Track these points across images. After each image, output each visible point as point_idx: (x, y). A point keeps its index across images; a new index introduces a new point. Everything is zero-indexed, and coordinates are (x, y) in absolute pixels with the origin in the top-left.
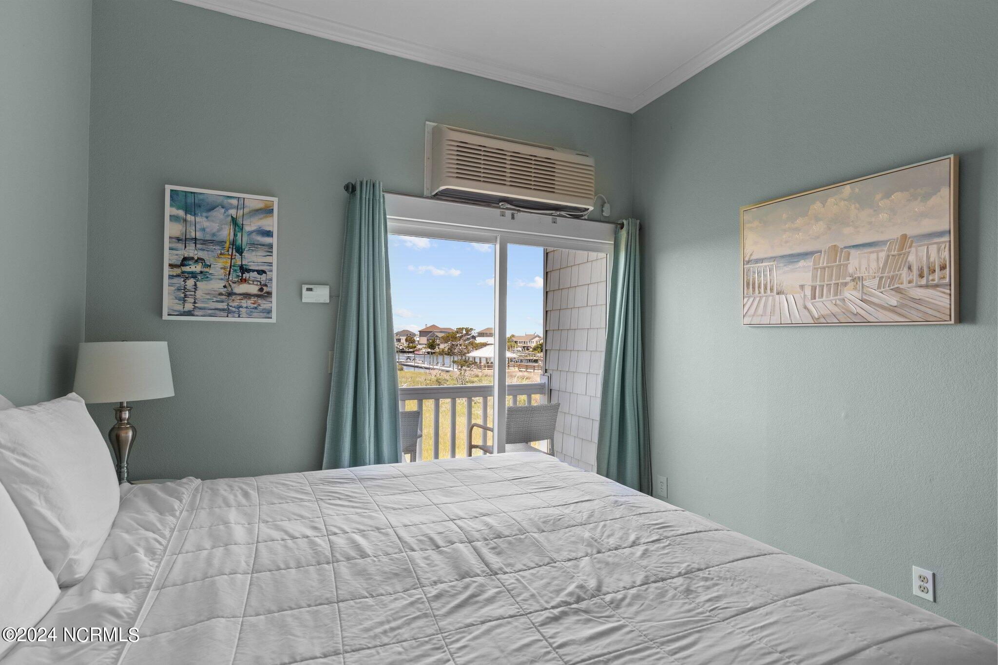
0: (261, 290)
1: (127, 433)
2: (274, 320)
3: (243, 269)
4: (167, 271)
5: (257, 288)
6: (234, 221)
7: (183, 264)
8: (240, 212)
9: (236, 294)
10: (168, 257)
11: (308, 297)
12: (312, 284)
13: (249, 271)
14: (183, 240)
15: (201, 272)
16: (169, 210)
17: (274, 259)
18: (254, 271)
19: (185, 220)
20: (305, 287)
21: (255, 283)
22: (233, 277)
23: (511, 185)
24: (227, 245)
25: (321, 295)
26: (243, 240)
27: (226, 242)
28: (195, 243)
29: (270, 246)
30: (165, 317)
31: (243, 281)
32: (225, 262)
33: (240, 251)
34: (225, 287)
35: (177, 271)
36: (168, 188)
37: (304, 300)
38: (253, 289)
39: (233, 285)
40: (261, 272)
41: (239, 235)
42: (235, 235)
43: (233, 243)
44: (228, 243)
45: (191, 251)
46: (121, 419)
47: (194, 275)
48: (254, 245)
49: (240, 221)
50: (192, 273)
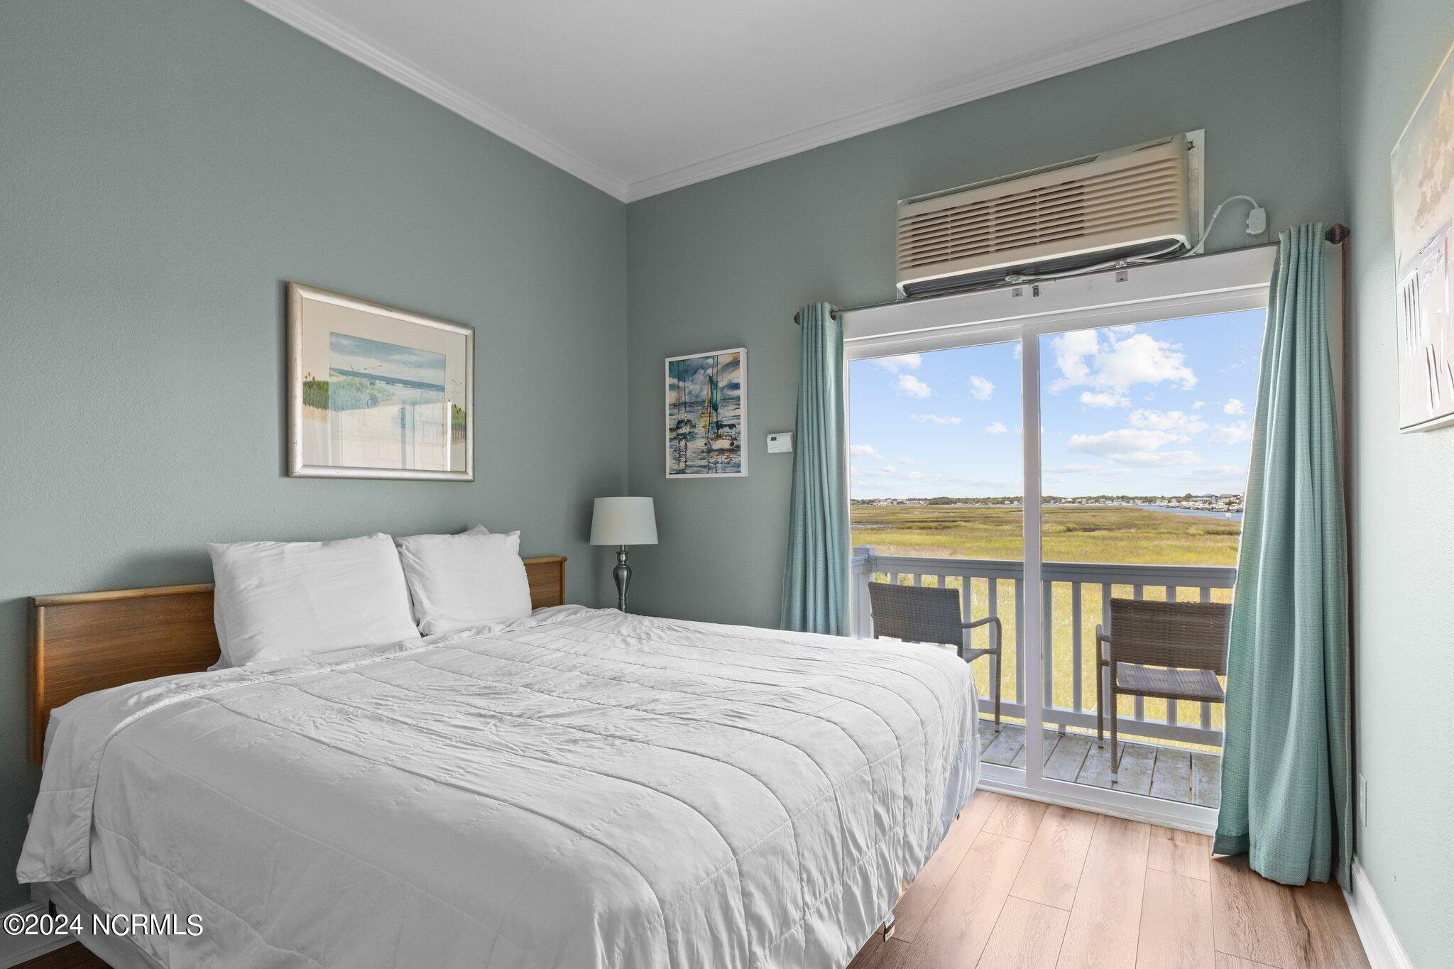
0: (732, 444)
1: (622, 572)
2: (744, 472)
3: (719, 425)
5: (729, 442)
6: (711, 379)
7: (678, 428)
8: (715, 370)
10: (669, 423)
11: (773, 447)
12: (775, 431)
13: (723, 426)
16: (669, 381)
17: (743, 411)
19: (678, 387)
20: (770, 437)
22: (711, 435)
24: (706, 404)
25: (784, 443)
26: (718, 396)
27: (705, 401)
29: (738, 398)
30: (668, 476)
31: (719, 437)
32: (705, 421)
33: (715, 408)
35: (674, 434)
36: (667, 361)
37: (770, 451)
39: (712, 442)
40: (732, 426)
41: (715, 392)
42: (712, 393)
43: (711, 401)
44: (707, 402)
45: (683, 415)
46: (620, 561)
48: (726, 400)
49: (715, 379)
50: (683, 434)
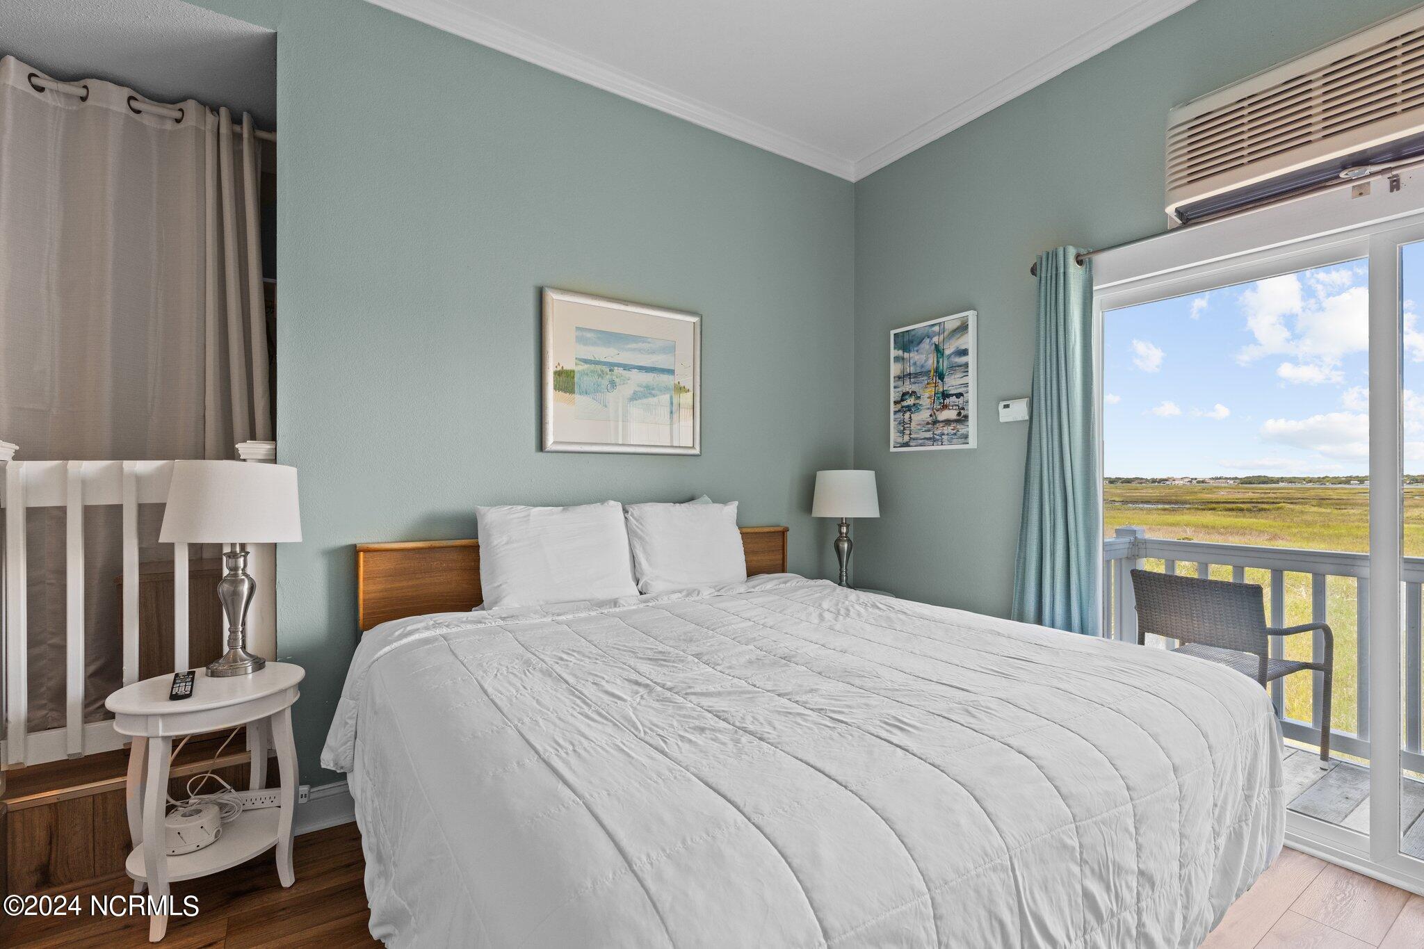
0: (959, 414)
1: (843, 544)
2: (973, 443)
3: (945, 395)
4: (893, 408)
6: (937, 347)
7: (902, 400)
8: (942, 337)
9: (939, 422)
11: (1005, 416)
12: (1008, 398)
13: (949, 396)
15: (914, 404)
16: (894, 353)
17: (972, 378)
18: (952, 395)
19: (903, 359)
20: (1002, 404)
21: (954, 408)
22: (937, 406)
24: (932, 374)
25: (1018, 411)
26: (944, 365)
27: (930, 371)
28: (910, 378)
29: (966, 365)
30: (892, 450)
31: (945, 407)
32: (930, 391)
33: (942, 377)
34: (931, 416)
35: (899, 406)
36: (892, 333)
37: (1002, 420)
38: (951, 414)
39: (937, 413)
40: (959, 395)
41: (941, 360)
42: (938, 362)
43: (936, 370)
44: (932, 371)
45: (908, 387)
46: (841, 533)
47: (909, 408)
48: (953, 368)
49: (941, 347)
50: (908, 406)
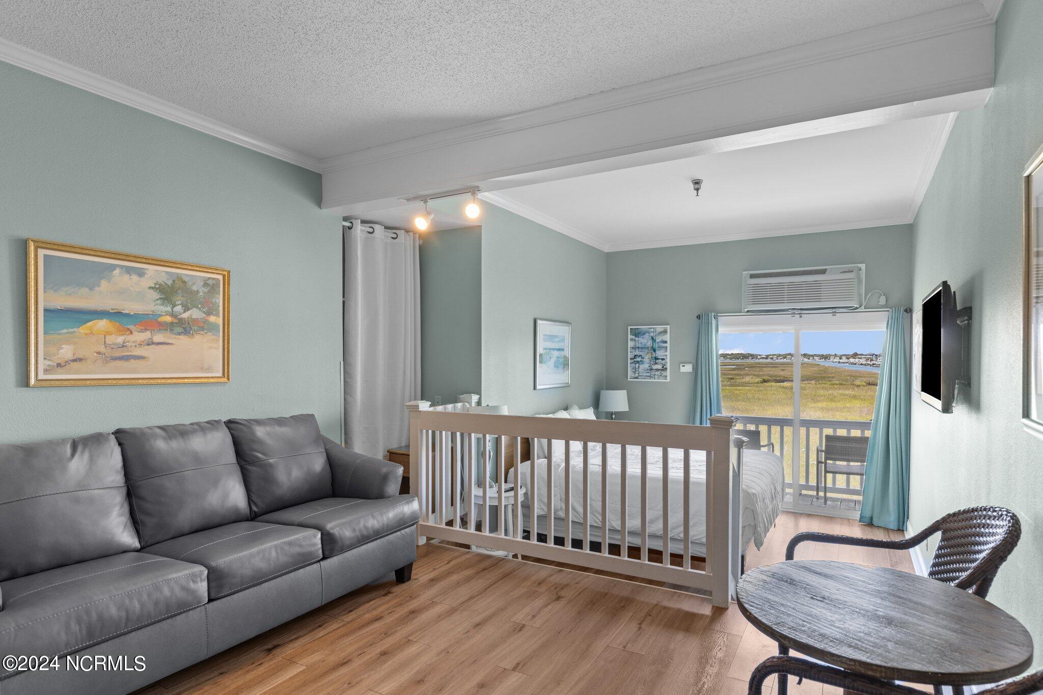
0: (663, 367)
2: (668, 380)
3: (656, 359)
4: (629, 361)
5: (661, 366)
6: (652, 338)
7: (635, 358)
8: (655, 334)
9: (653, 369)
10: (630, 356)
11: (683, 369)
12: (684, 363)
13: (658, 359)
14: (634, 348)
15: (641, 361)
16: (630, 337)
17: (668, 353)
18: (660, 359)
19: (635, 340)
20: (681, 365)
21: (660, 364)
22: (652, 362)
23: (788, 302)
25: (688, 368)
26: (656, 346)
27: (649, 347)
28: (639, 349)
29: (666, 347)
30: (629, 380)
31: (656, 363)
32: (649, 356)
33: (655, 351)
34: (649, 366)
35: (633, 361)
36: (629, 327)
37: (681, 371)
38: (660, 367)
39: (652, 366)
40: (663, 359)
42: (653, 344)
43: (652, 348)
45: (637, 353)
47: (638, 362)
48: (660, 348)
49: (654, 337)
50: (637, 361)
